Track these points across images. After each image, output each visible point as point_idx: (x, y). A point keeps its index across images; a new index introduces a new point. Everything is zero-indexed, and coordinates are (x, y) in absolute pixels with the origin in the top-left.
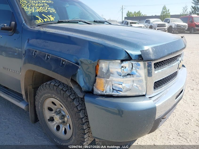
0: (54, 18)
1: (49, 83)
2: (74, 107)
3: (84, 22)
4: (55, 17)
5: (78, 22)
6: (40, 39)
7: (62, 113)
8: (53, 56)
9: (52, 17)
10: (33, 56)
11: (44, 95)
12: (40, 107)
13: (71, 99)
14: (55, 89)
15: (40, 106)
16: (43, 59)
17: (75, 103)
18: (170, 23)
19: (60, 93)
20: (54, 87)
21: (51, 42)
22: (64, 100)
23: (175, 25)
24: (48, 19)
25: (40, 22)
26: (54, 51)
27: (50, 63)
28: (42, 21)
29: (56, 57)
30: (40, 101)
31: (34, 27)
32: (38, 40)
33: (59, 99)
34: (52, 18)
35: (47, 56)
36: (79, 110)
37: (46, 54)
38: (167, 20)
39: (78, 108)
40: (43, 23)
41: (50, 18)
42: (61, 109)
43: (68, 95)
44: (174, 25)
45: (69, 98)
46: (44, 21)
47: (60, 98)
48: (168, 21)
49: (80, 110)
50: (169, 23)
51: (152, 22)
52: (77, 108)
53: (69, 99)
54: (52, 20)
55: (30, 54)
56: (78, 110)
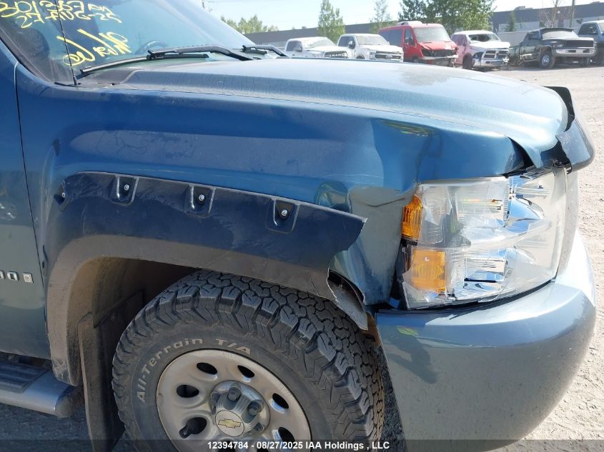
0: (125, 43)
1: (190, 296)
2: (324, 369)
3: (227, 53)
4: (126, 41)
5: (208, 53)
6: (128, 129)
7: (247, 399)
8: (227, 191)
9: (117, 40)
10: (117, 200)
11: (166, 346)
12: (143, 394)
13: (306, 339)
14: (224, 317)
15: (142, 391)
16: (177, 207)
17: (323, 354)
18: (356, 48)
19: (251, 326)
20: (221, 306)
21: (197, 136)
22: (277, 351)
23: (371, 53)
24: (107, 48)
25: (81, 59)
26: (228, 170)
27: (221, 222)
28: (91, 58)
29: (240, 193)
30: (144, 369)
31: (75, 84)
32: (120, 133)
33: (248, 351)
34: (121, 42)
35: (192, 193)
36: (342, 374)
37: (188, 189)
38: (348, 39)
39: (336, 368)
40: (95, 63)
41: (112, 44)
42: (238, 382)
43: (289, 328)
44: (368, 53)
45: (294, 338)
46: (96, 54)
47: (253, 346)
48: (351, 43)
49: (346, 375)
50: (352, 47)
51: (306, 46)
52: (336, 370)
53: (297, 345)
54: (123, 53)
55: (100, 194)
56: (338, 375)
